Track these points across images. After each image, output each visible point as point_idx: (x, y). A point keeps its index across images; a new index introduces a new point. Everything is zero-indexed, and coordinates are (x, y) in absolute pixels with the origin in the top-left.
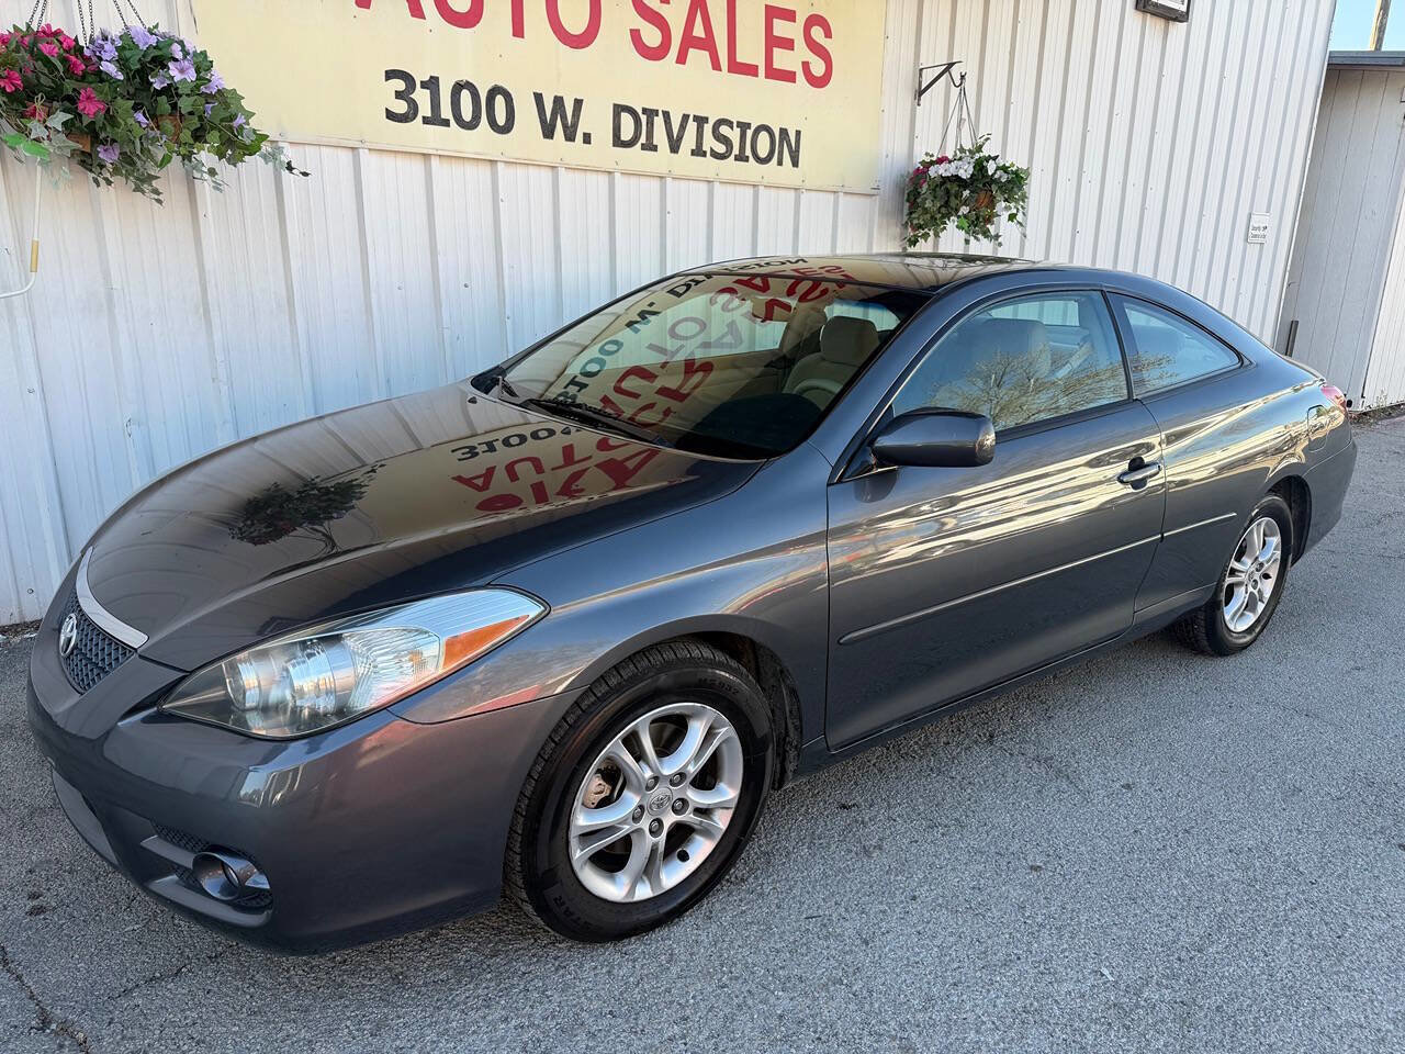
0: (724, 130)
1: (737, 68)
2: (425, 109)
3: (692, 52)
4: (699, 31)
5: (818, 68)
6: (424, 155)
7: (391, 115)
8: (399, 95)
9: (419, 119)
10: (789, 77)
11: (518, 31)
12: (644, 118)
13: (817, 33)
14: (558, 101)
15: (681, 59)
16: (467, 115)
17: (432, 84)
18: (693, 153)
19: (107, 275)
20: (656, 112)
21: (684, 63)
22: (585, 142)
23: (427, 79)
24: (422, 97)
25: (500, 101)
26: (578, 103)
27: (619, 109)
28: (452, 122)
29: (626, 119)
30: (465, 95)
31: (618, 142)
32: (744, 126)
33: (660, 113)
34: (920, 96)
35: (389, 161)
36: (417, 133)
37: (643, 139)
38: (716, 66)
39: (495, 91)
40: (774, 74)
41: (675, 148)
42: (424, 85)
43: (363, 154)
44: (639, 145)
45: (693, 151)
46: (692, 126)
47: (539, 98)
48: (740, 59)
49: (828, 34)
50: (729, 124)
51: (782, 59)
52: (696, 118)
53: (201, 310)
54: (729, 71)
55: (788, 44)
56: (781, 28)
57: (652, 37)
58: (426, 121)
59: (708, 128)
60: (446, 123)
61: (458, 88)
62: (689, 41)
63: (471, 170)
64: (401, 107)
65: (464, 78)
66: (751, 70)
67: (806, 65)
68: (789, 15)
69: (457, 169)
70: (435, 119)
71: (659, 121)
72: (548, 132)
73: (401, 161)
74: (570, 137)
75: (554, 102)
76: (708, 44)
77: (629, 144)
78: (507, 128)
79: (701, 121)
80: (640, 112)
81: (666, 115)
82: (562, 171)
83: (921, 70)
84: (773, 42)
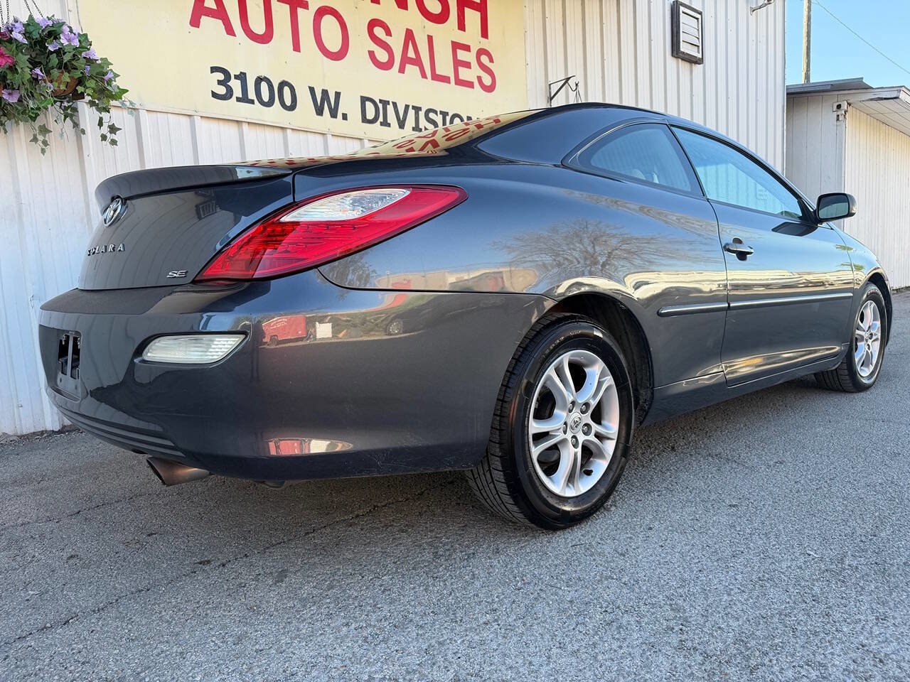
0: (432, 115)
1: (436, 77)
2: (238, 92)
3: (408, 67)
4: (411, 54)
5: (487, 80)
6: (237, 121)
7: (215, 95)
8: (220, 82)
9: (234, 98)
10: (470, 85)
11: (297, 47)
12: (380, 106)
13: (484, 59)
14: (325, 93)
15: (402, 70)
16: (266, 97)
17: (242, 77)
18: (414, 129)
19: (18, 194)
20: (388, 103)
21: (403, 73)
22: (343, 119)
23: (238, 73)
24: (235, 85)
25: (286, 90)
26: (338, 95)
27: (364, 100)
28: (256, 101)
29: (369, 105)
30: (264, 86)
31: (365, 120)
32: (444, 114)
33: (391, 103)
34: (551, 100)
35: (214, 124)
36: (233, 108)
37: (381, 119)
38: (424, 75)
39: (283, 84)
40: (460, 82)
41: (402, 124)
42: (236, 77)
43: (197, 119)
44: (378, 123)
45: (413, 128)
46: (411, 113)
47: (312, 90)
48: (438, 72)
49: (491, 60)
50: (435, 112)
51: (464, 74)
52: (414, 107)
53: (85, 220)
54: (432, 79)
55: (467, 65)
56: (462, 55)
57: (382, 56)
58: (238, 100)
59: (422, 114)
60: (252, 102)
61: (259, 80)
62: (405, 60)
63: (269, 133)
64: (222, 90)
65: (263, 74)
66: (445, 79)
67: (479, 78)
68: (467, 48)
69: (260, 132)
70: (244, 99)
71: (390, 108)
72: (320, 112)
73: (222, 126)
74: (334, 114)
75: (322, 93)
76: (417, 62)
77: (372, 122)
78: (292, 107)
79: (417, 109)
80: (378, 102)
81: (395, 104)
82: (329, 137)
83: (550, 85)
84: (458, 64)
